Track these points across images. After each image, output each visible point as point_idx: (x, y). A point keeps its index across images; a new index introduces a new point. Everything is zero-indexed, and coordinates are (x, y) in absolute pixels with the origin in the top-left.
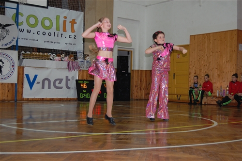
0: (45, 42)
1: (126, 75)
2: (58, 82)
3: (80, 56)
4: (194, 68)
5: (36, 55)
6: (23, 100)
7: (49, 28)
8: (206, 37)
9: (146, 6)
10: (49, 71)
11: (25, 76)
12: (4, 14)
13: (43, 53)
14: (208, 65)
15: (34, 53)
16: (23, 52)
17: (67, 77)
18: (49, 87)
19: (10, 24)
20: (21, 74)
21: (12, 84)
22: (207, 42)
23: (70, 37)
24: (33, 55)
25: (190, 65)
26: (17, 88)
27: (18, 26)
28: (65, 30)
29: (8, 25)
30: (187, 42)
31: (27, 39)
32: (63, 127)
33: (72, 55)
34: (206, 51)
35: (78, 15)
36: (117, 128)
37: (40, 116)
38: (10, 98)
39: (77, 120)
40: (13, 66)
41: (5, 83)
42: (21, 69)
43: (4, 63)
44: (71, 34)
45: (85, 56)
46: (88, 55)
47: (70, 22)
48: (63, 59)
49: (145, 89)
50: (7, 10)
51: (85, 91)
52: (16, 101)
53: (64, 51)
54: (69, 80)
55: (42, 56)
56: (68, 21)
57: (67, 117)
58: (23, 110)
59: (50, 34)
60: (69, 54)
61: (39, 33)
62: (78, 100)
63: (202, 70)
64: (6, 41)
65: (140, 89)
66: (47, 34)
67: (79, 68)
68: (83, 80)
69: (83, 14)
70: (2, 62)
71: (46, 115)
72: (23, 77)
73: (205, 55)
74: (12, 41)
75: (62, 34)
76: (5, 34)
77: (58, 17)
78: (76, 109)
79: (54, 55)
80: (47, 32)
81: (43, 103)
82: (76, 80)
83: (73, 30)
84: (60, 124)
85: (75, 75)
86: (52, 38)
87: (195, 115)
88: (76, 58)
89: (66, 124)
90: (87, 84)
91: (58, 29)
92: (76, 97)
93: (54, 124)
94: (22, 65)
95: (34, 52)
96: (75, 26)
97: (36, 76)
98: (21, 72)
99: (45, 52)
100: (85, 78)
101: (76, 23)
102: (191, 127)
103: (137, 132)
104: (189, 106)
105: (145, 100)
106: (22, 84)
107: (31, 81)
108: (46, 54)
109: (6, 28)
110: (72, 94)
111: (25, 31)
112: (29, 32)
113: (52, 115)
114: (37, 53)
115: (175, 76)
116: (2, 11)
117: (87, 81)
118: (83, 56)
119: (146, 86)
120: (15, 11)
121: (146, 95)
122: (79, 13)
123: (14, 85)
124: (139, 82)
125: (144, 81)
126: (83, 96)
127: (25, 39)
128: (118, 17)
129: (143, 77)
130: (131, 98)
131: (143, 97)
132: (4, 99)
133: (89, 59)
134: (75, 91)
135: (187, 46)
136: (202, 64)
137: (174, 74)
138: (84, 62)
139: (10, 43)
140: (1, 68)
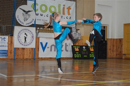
1: (104, 42)
3: (74, 30)
5: (47, 30)
6: (39, 58)
11: (40, 43)
12: (26, 5)
13: (50, 28)
16: (38, 28)
17: (66, 44)
18: (55, 51)
19: (31, 10)
20: (38, 42)
21: (32, 49)
23: (67, 18)
24: (45, 30)
26: (35, 51)
27: (35, 11)
28: (64, 14)
29: (29, 11)
31: (40, 20)
36: (113, 78)
37: (49, 70)
38: (31, 57)
40: (33, 37)
41: (28, 48)
42: (38, 39)
43: (27, 35)
44: (68, 16)
45: (77, 30)
46: (79, 30)
47: (67, 8)
49: (116, 51)
50: (28, 2)
51: (78, 53)
52: (34, 59)
53: (63, 27)
54: (67, 46)
55: (50, 30)
56: (66, 7)
58: (39, 66)
61: (48, 16)
62: (73, 59)
65: (113, 51)
68: (77, 46)
69: (75, 3)
70: (26, 35)
72: (39, 44)
74: (32, 21)
75: (62, 16)
76: (28, 17)
82: (72, 46)
83: (69, 14)
90: (79, 48)
92: (72, 56)
94: (38, 37)
96: (70, 11)
97: (47, 43)
98: (38, 41)
99: (52, 28)
101: (71, 9)
105: (116, 58)
106: (38, 49)
107: (44, 46)
109: (29, 13)
111: (39, 15)
112: (42, 15)
116: (25, 3)
117: (79, 46)
118: (75, 30)
119: (117, 49)
120: (34, 2)
121: (117, 55)
122: (73, 2)
123: (34, 49)
124: (112, 47)
125: (115, 46)
126: (77, 56)
127: (39, 20)
128: (98, 5)
129: (115, 44)
130: (107, 57)
131: (115, 57)
132: (27, 58)
133: (80, 32)
134: (71, 53)
138: (76, 34)
139: (31, 22)
140: (25, 38)
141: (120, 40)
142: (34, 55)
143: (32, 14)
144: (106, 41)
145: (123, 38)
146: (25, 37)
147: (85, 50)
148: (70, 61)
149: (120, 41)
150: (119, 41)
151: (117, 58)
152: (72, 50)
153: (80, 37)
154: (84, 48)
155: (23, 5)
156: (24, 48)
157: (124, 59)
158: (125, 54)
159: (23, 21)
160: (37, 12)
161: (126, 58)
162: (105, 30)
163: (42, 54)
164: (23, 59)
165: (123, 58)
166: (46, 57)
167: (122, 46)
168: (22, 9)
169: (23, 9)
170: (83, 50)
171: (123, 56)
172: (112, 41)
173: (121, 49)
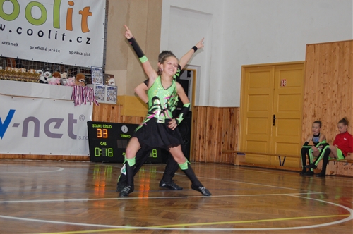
0: (31, 48)
2: (53, 124)
3: (98, 78)
4: (312, 106)
5: (14, 73)
7: (40, 22)
8: (338, 48)
10: (37, 103)
13: (27, 68)
14: (339, 101)
15: (9, 69)
17: (71, 116)
18: (37, 135)
22: (338, 57)
23: (80, 40)
24: (8, 72)
25: (306, 100)
28: (69, 27)
30: (302, 58)
32: (60, 213)
33: (82, 74)
34: (337, 74)
36: (163, 217)
37: (17, 188)
39: (87, 200)
44: (81, 34)
45: (106, 77)
46: (112, 76)
47: (80, 12)
48: (64, 82)
49: (218, 143)
51: (105, 144)
53: (67, 66)
54: (75, 121)
55: (25, 74)
56: (76, 9)
57: (68, 192)
59: (41, 34)
60: (75, 73)
61: (20, 31)
62: (91, 160)
63: (328, 110)
65: (210, 143)
66: (35, 33)
67: (94, 99)
68: (102, 123)
71: (28, 188)
73: (335, 82)
75: (64, 35)
77: (57, 3)
78: (86, 178)
79: (48, 73)
80: (36, 29)
81: (24, 163)
82: (89, 123)
83: (85, 28)
84: (54, 206)
85: (86, 112)
86: (44, 42)
87: (312, 196)
88: (88, 81)
89: (67, 207)
90: (109, 131)
91: (56, 25)
92: (87, 153)
93: (43, 206)
95: (10, 66)
97: (12, 113)
99: (30, 68)
100: (104, 119)
101: (91, 14)
102: (306, 220)
103: (203, 226)
104: (301, 177)
105: (218, 163)
107: (3, 121)
108: (32, 71)
110: (80, 147)
112: (1, 28)
113: (39, 187)
114: (16, 70)
115: (277, 121)
117: (108, 124)
118: (102, 78)
119: (221, 138)
121: (220, 154)
124: (208, 130)
125: (217, 127)
126: (101, 152)
128: (171, 6)
129: (216, 122)
131: (214, 158)
133: (114, 84)
134: (85, 143)
135: (300, 64)
136: (328, 100)
137: (274, 116)
138: (104, 88)
141: (232, 112)
145: (239, 106)
147: (126, 136)
148: (82, 167)
149: (231, 114)
150: (226, 114)
151: (222, 163)
152: (87, 135)
153: (115, 96)
154: (125, 129)
157: (240, 166)
158: (243, 151)
161: (244, 163)
165: (237, 163)
166: (10, 153)
167: (235, 129)
170: (122, 136)
171: (238, 156)
172: (208, 113)
173: (232, 138)
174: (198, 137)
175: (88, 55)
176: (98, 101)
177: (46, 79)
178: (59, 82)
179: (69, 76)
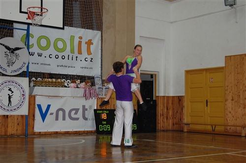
0: (58, 66)
1: (152, 103)
2: (73, 112)
3: (98, 82)
4: (231, 94)
5: (49, 82)
6: (34, 134)
7: (63, 50)
8: (245, 57)
9: (172, 23)
10: (64, 99)
11: (36, 106)
12: (12, 36)
13: (56, 78)
15: (46, 80)
16: (34, 79)
17: (84, 106)
18: (64, 119)
19: (20, 47)
20: (33, 104)
21: (22, 116)
23: (86, 59)
24: (46, 82)
25: (227, 90)
26: (28, 120)
27: (28, 49)
28: (80, 52)
30: (222, 64)
31: (38, 64)
33: (88, 80)
35: (94, 35)
38: (19, 132)
40: (23, 95)
41: (14, 115)
42: (32, 98)
43: (13, 92)
44: (87, 56)
45: (103, 82)
47: (86, 43)
48: (79, 86)
49: (172, 118)
50: (16, 32)
51: (105, 123)
52: (26, 135)
53: (79, 76)
54: (87, 110)
55: (55, 82)
56: (84, 41)
59: (63, 57)
60: (85, 80)
61: (51, 56)
62: (97, 133)
63: (241, 96)
64: (15, 67)
65: (167, 118)
66: (60, 57)
67: (97, 95)
68: (103, 110)
69: (100, 33)
70: (11, 91)
72: (34, 108)
73: (244, 79)
74: (23, 66)
75: (77, 57)
76: (15, 58)
77: (72, 38)
79: (69, 81)
80: (60, 55)
81: (56, 137)
82: (95, 110)
83: (89, 53)
85: (93, 104)
86: (65, 62)
88: (93, 84)
90: (107, 114)
91: (72, 51)
92: (94, 129)
94: (33, 94)
95: (46, 78)
96: (92, 47)
97: (49, 106)
98: (32, 102)
99: (58, 78)
101: (92, 44)
105: (173, 131)
106: (34, 116)
107: (44, 111)
108: (59, 80)
109: (16, 52)
110: (90, 125)
111: (36, 54)
112: (40, 55)
114: (50, 80)
115: (209, 103)
116: (10, 33)
117: (106, 110)
118: (101, 82)
119: (174, 115)
120: (25, 32)
121: (174, 125)
122: (96, 32)
123: (25, 118)
124: (166, 110)
125: (171, 108)
126: (103, 128)
127: (35, 64)
128: (140, 36)
129: (170, 104)
130: (157, 129)
131: (170, 128)
132: (13, 133)
134: (93, 122)
135: (222, 68)
136: (241, 90)
137: (207, 100)
138: (103, 88)
139: (20, 69)
140: (10, 98)
141: (180, 99)
142: (25, 128)
143: (23, 53)
144: (155, 101)
145: (184, 95)
146: (9, 95)
150: (176, 100)
151: (175, 131)
152: (94, 118)
155: (7, 37)
156: (7, 116)
157: (187, 132)
158: (188, 123)
159: (5, 66)
160: (31, 50)
161: (189, 130)
162: (153, 81)
163: (40, 126)
164: (6, 135)
165: (186, 130)
166: (49, 131)
167: (182, 109)
168: (4, 45)
169: (6, 44)
171: (185, 126)
172: (165, 100)
173: (181, 115)
174: (160, 115)
175: (91, 68)
176: (100, 96)
177: (68, 85)
178: (76, 86)
179: (81, 82)
